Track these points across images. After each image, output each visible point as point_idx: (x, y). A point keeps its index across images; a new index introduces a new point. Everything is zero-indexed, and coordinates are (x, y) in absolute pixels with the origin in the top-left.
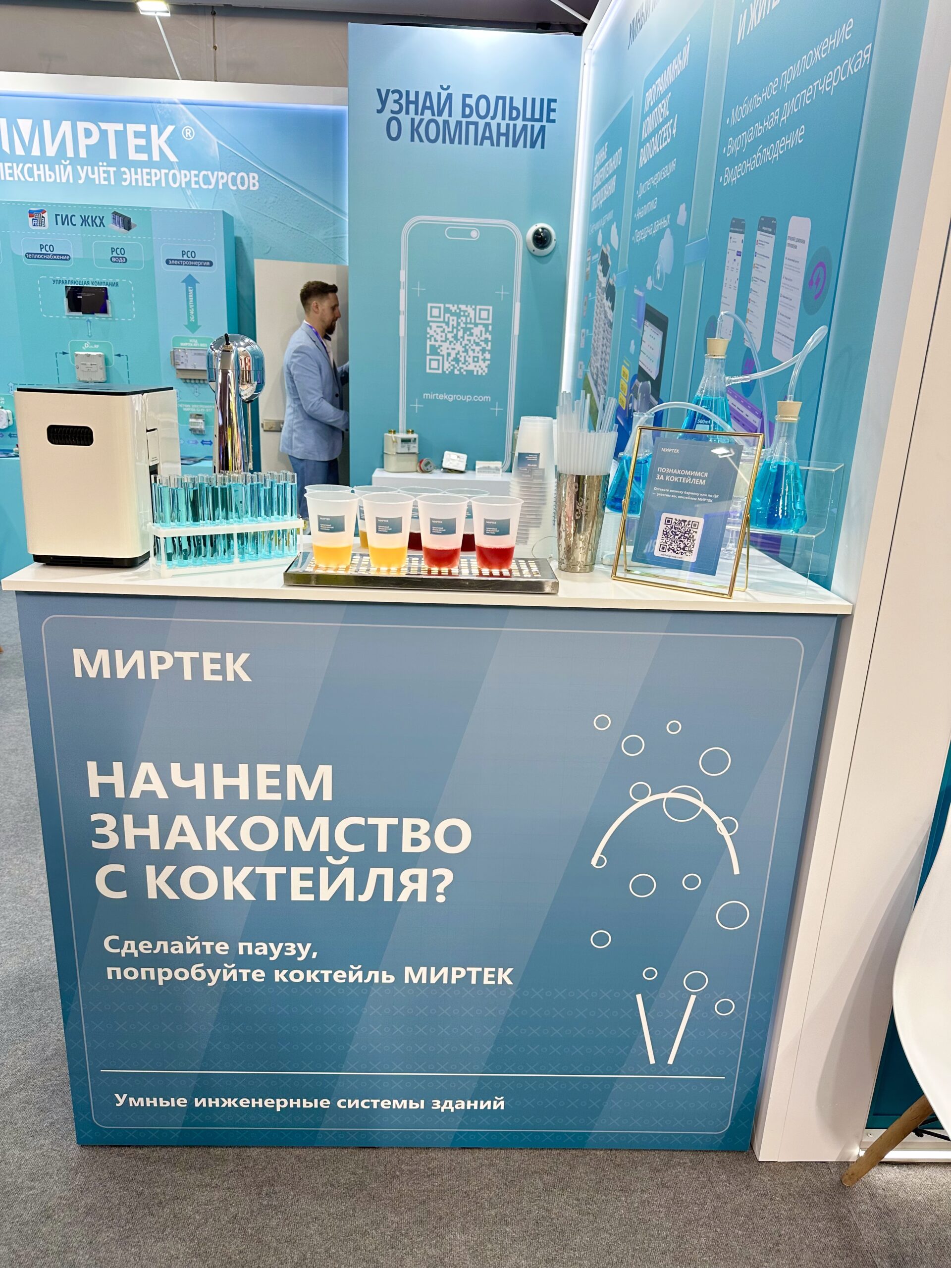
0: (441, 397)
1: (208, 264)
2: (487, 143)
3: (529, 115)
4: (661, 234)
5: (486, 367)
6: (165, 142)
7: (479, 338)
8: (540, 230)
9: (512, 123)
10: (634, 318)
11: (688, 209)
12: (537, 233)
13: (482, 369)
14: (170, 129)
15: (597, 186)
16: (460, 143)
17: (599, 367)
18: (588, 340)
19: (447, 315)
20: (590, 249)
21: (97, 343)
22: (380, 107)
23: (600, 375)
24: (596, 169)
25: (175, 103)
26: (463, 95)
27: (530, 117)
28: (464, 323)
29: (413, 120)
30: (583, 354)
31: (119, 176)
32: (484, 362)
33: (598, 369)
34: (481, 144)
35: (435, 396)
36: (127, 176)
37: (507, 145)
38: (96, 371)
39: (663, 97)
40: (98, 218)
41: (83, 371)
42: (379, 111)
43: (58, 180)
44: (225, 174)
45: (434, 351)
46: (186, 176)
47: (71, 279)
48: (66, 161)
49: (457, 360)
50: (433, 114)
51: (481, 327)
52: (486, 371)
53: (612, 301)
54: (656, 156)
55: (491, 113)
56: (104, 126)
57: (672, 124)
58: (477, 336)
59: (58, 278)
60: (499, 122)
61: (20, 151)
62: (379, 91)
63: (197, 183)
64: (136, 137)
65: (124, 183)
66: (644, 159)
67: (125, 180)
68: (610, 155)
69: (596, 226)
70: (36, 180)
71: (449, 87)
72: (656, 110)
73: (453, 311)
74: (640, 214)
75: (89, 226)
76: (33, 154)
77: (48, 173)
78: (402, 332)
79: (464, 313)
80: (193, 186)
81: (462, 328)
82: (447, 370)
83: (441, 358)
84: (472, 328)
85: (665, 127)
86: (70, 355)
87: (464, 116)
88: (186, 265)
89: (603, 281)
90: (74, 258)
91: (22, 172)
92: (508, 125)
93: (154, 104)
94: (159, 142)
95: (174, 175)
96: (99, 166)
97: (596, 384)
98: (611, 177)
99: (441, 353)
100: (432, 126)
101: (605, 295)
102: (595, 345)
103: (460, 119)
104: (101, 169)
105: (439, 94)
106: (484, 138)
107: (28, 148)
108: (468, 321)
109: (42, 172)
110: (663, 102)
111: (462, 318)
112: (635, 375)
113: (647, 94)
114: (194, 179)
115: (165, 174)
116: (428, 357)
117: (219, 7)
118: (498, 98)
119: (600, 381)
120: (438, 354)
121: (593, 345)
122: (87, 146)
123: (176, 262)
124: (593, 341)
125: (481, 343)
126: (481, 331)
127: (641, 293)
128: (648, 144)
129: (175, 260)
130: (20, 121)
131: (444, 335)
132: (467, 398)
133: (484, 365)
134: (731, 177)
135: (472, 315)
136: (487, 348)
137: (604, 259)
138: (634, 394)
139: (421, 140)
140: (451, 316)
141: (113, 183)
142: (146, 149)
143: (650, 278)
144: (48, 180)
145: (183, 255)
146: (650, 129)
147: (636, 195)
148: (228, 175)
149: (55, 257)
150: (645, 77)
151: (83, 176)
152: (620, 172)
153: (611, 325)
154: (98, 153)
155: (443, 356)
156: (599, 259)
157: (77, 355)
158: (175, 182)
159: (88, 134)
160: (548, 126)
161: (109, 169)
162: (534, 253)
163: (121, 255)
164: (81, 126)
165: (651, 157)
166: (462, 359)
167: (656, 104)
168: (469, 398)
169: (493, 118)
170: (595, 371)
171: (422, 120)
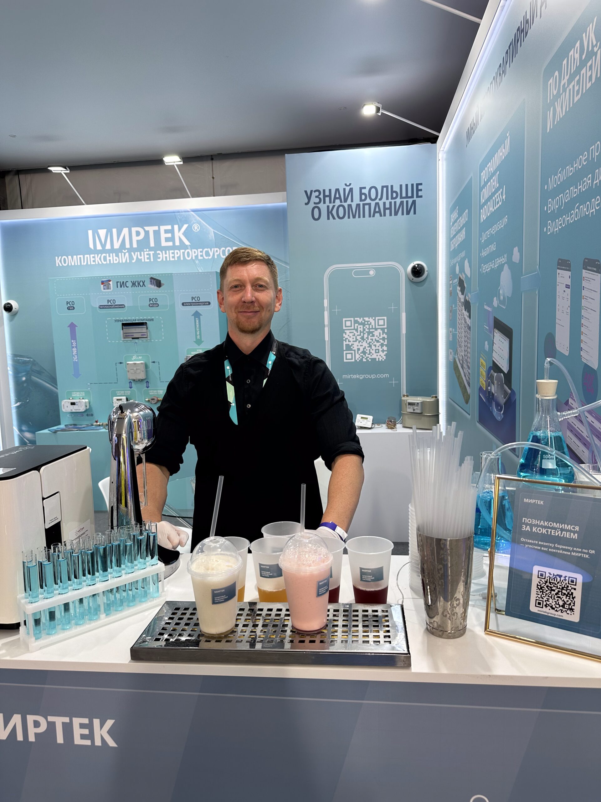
0: (355, 377)
1: (208, 303)
2: (377, 215)
3: (404, 195)
4: (501, 267)
5: (385, 355)
6: (183, 234)
7: (378, 338)
8: (416, 266)
9: (393, 201)
10: (485, 325)
11: (521, 251)
12: (414, 268)
13: (382, 357)
14: (185, 226)
15: (453, 234)
16: (359, 217)
17: (464, 356)
18: (454, 336)
19: (356, 325)
20: (452, 276)
21: (140, 356)
22: (307, 201)
23: (465, 362)
24: (451, 224)
25: (188, 212)
26: (360, 188)
27: (405, 196)
28: (368, 329)
29: (328, 207)
30: (452, 345)
31: (156, 256)
32: (383, 352)
33: (463, 357)
34: (374, 216)
35: (351, 377)
36: (161, 256)
37: (391, 215)
38: (140, 373)
39: (493, 174)
40: (141, 282)
41: (132, 373)
42: (306, 204)
43: (121, 262)
44: (218, 250)
45: (349, 348)
46: (195, 252)
47: (125, 318)
48: (125, 250)
49: (364, 352)
50: (341, 202)
51: (379, 331)
52: (385, 358)
53: (469, 311)
54: (492, 214)
55: (379, 197)
56: (147, 228)
57: (502, 192)
58: (377, 336)
59: (118, 318)
60: (385, 201)
61: (99, 247)
62: (306, 192)
63: (202, 256)
64: (165, 233)
65: (159, 260)
66: (483, 216)
67: (159, 258)
68: (460, 214)
69: (455, 260)
70: (108, 262)
71: (350, 184)
72: (489, 184)
73: (360, 322)
74: (484, 254)
75: (136, 287)
76: (107, 248)
77: (115, 258)
78: (327, 338)
79: (368, 323)
80: (200, 258)
81: (366, 332)
82: (358, 359)
83: (353, 352)
84: (374, 332)
85: (497, 194)
86: (124, 364)
87: (361, 200)
88: (194, 305)
89: (462, 297)
90: (127, 306)
91: (100, 259)
92: (391, 203)
93: (176, 213)
94: (179, 234)
95: (188, 252)
96: (144, 252)
97: (462, 367)
98: (462, 229)
99: (353, 349)
100: (341, 209)
101: (464, 307)
102: (460, 340)
103: (359, 202)
104: (146, 253)
105: (344, 189)
106: (375, 212)
107: (103, 246)
108: (371, 327)
109: (111, 258)
110: (493, 178)
111: (366, 326)
112: (490, 367)
113: (482, 174)
114: (200, 254)
115: (183, 252)
116: (345, 352)
117: (215, 155)
118: (383, 187)
119: (465, 366)
120: (352, 350)
121: (458, 340)
122: (137, 241)
123: (188, 304)
124: (458, 337)
125: (380, 341)
126: (380, 333)
127: (490, 308)
128: (485, 207)
129: (187, 303)
130: (100, 231)
131: (354, 337)
132: (373, 376)
133: (383, 354)
134: (554, 227)
135: (373, 323)
136: (384, 343)
137: (461, 283)
138: (491, 380)
139: (334, 218)
140: (359, 325)
141: (152, 260)
142: (172, 239)
143: (495, 298)
144: (115, 262)
145: (192, 299)
146: (486, 197)
147: (480, 241)
148: (220, 250)
149: (116, 307)
150: (480, 163)
151: (135, 257)
152: (468, 226)
153: (469, 328)
154: (143, 244)
155: (355, 350)
156: (458, 283)
157: (128, 364)
158: (188, 256)
159: (138, 234)
160: (418, 200)
161: (150, 252)
162: (413, 281)
163: (155, 303)
164: (134, 230)
165: (489, 215)
166: (368, 352)
167: (489, 180)
168: (374, 376)
169: (380, 199)
170: (461, 358)
171: (334, 206)
